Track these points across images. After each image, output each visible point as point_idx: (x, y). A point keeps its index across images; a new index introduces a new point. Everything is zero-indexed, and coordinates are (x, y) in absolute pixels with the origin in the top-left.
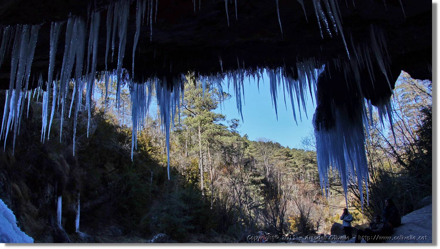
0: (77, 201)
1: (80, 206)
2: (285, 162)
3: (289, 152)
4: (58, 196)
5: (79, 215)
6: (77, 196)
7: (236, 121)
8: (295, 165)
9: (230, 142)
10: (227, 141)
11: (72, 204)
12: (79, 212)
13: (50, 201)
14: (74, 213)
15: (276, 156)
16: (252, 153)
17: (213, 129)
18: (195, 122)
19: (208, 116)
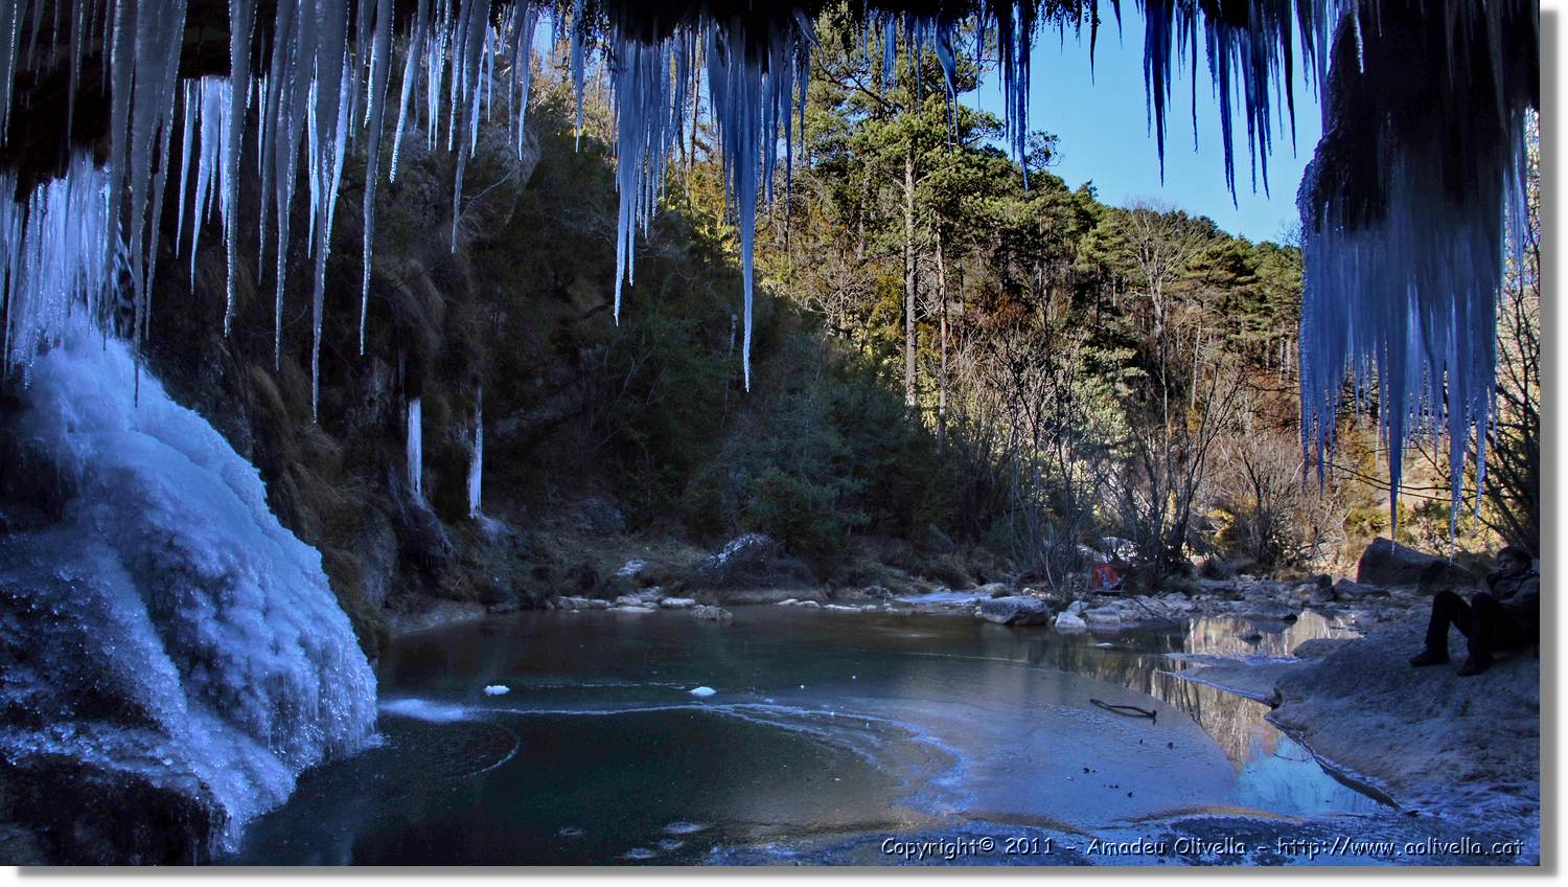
0: (471, 413)
1: (484, 432)
2: (1227, 294)
3: (1245, 257)
4: (410, 398)
5: (480, 462)
6: (472, 397)
7: (1046, 139)
8: (1264, 305)
9: (1016, 219)
10: (1012, 210)
11: (454, 424)
12: (478, 452)
13: (381, 414)
14: (463, 454)
15: (1195, 269)
16: (1104, 254)
17: (958, 170)
18: (892, 140)
19: (941, 118)
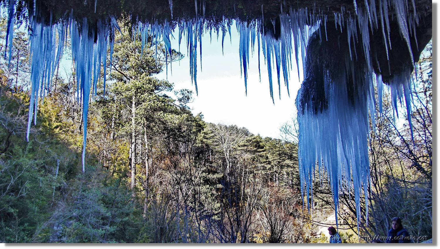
2: (254, 156)
3: (260, 142)
7: (188, 92)
8: (267, 160)
9: (177, 122)
10: (173, 120)
15: (242, 146)
16: (207, 140)
17: (154, 102)
18: (128, 90)
19: (148, 82)
